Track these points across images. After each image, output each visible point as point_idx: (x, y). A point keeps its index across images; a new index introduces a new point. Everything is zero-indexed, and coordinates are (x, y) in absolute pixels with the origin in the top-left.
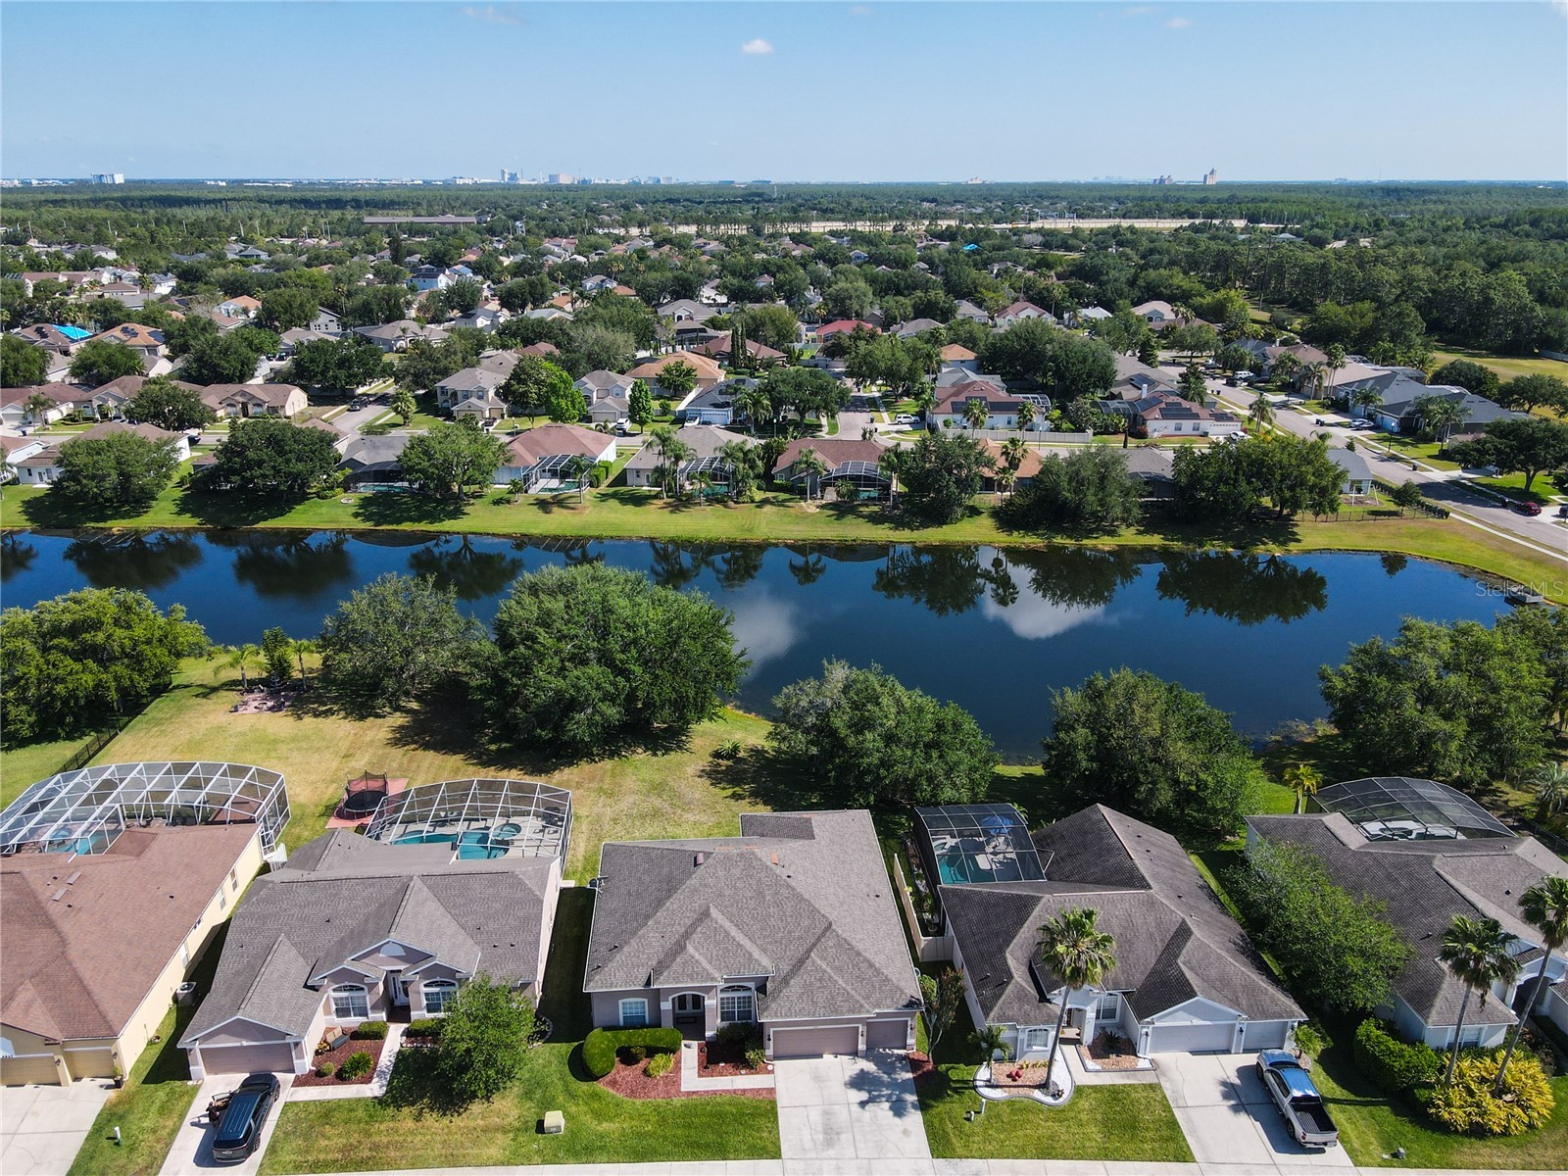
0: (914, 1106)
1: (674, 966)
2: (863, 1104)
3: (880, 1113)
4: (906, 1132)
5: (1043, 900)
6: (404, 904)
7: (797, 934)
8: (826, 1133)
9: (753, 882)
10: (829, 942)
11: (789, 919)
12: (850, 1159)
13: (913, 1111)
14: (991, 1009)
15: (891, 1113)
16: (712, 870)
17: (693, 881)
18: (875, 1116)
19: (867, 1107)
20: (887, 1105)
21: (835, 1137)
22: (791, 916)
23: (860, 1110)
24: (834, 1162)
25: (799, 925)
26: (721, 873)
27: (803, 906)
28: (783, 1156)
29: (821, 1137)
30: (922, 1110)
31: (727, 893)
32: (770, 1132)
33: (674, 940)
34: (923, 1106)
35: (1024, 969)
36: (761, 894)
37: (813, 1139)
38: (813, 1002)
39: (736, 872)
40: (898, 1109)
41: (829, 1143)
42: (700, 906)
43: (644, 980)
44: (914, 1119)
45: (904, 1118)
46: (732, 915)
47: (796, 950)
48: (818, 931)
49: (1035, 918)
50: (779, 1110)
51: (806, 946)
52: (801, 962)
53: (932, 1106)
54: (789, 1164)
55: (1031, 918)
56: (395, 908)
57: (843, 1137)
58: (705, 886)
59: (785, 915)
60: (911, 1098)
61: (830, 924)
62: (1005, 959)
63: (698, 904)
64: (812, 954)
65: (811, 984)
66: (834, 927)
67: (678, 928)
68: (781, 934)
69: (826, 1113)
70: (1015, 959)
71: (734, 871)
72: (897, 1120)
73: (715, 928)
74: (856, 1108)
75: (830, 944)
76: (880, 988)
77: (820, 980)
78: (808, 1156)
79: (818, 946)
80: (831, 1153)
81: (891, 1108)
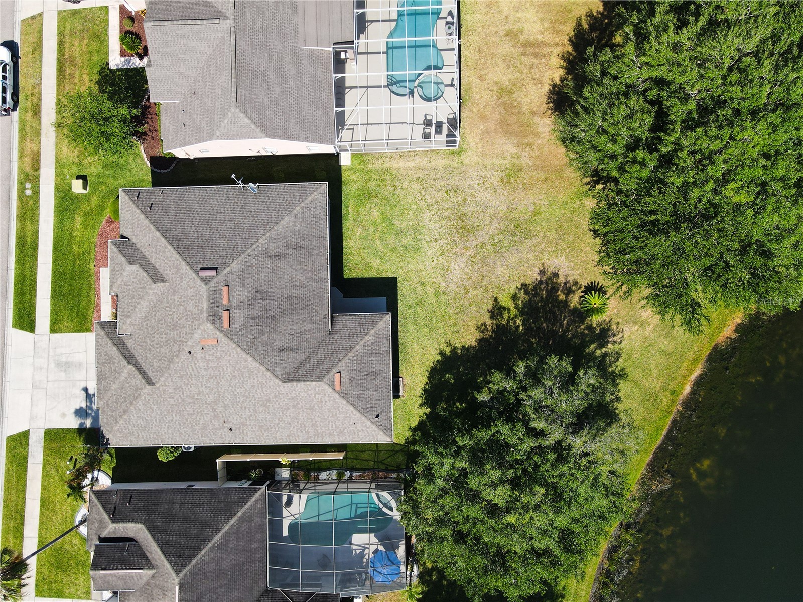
0: (81, 424)
1: (120, 256)
2: (86, 390)
3: (79, 400)
4: (64, 415)
5: (174, 575)
6: (189, 22)
7: (149, 356)
8: (66, 363)
9: (182, 321)
10: (139, 380)
11: (158, 350)
12: (47, 377)
13: (79, 422)
14: (98, 497)
15: (78, 408)
16: (192, 284)
17: (185, 268)
18: (76, 397)
19: (83, 392)
20: (84, 405)
21: (63, 369)
22: (159, 352)
23: (81, 387)
24: (45, 366)
25: (155, 358)
26: (190, 292)
27: (166, 363)
28: (52, 334)
29: (64, 359)
30: (78, 429)
31: (175, 297)
32: (67, 327)
33: (147, 254)
34: (81, 431)
35: (131, 534)
36: (174, 327)
37: (62, 354)
38: (105, 363)
39: (190, 306)
40: (80, 413)
41: (59, 364)
42: (167, 275)
43: (125, 234)
44: (73, 423)
45: (73, 416)
46: (161, 302)
47: (139, 355)
48: (150, 374)
49: (163, 561)
50: (84, 334)
51: (141, 362)
52: (129, 357)
53: (80, 437)
54: (47, 337)
55: (162, 557)
56: (192, 16)
57: (63, 374)
58: (181, 278)
59: (161, 346)
60: (88, 423)
61: (153, 384)
62: (137, 522)
63: (168, 273)
64: (130, 366)
65: (114, 363)
66: (148, 387)
67: (154, 258)
68: (149, 342)
69: (80, 365)
70: (136, 530)
71: (191, 303)
72: (73, 410)
73: (145, 288)
74: (83, 385)
75: (138, 382)
76: (112, 416)
77: (115, 371)
78: (51, 350)
79: (137, 372)
80: (52, 365)
81: (81, 408)
